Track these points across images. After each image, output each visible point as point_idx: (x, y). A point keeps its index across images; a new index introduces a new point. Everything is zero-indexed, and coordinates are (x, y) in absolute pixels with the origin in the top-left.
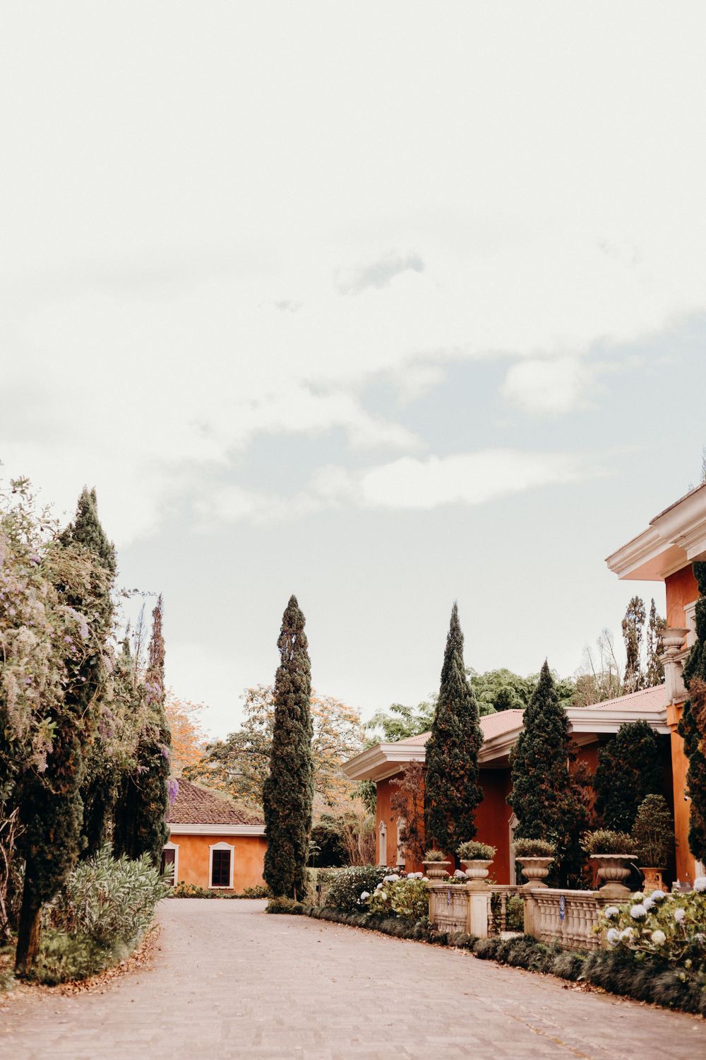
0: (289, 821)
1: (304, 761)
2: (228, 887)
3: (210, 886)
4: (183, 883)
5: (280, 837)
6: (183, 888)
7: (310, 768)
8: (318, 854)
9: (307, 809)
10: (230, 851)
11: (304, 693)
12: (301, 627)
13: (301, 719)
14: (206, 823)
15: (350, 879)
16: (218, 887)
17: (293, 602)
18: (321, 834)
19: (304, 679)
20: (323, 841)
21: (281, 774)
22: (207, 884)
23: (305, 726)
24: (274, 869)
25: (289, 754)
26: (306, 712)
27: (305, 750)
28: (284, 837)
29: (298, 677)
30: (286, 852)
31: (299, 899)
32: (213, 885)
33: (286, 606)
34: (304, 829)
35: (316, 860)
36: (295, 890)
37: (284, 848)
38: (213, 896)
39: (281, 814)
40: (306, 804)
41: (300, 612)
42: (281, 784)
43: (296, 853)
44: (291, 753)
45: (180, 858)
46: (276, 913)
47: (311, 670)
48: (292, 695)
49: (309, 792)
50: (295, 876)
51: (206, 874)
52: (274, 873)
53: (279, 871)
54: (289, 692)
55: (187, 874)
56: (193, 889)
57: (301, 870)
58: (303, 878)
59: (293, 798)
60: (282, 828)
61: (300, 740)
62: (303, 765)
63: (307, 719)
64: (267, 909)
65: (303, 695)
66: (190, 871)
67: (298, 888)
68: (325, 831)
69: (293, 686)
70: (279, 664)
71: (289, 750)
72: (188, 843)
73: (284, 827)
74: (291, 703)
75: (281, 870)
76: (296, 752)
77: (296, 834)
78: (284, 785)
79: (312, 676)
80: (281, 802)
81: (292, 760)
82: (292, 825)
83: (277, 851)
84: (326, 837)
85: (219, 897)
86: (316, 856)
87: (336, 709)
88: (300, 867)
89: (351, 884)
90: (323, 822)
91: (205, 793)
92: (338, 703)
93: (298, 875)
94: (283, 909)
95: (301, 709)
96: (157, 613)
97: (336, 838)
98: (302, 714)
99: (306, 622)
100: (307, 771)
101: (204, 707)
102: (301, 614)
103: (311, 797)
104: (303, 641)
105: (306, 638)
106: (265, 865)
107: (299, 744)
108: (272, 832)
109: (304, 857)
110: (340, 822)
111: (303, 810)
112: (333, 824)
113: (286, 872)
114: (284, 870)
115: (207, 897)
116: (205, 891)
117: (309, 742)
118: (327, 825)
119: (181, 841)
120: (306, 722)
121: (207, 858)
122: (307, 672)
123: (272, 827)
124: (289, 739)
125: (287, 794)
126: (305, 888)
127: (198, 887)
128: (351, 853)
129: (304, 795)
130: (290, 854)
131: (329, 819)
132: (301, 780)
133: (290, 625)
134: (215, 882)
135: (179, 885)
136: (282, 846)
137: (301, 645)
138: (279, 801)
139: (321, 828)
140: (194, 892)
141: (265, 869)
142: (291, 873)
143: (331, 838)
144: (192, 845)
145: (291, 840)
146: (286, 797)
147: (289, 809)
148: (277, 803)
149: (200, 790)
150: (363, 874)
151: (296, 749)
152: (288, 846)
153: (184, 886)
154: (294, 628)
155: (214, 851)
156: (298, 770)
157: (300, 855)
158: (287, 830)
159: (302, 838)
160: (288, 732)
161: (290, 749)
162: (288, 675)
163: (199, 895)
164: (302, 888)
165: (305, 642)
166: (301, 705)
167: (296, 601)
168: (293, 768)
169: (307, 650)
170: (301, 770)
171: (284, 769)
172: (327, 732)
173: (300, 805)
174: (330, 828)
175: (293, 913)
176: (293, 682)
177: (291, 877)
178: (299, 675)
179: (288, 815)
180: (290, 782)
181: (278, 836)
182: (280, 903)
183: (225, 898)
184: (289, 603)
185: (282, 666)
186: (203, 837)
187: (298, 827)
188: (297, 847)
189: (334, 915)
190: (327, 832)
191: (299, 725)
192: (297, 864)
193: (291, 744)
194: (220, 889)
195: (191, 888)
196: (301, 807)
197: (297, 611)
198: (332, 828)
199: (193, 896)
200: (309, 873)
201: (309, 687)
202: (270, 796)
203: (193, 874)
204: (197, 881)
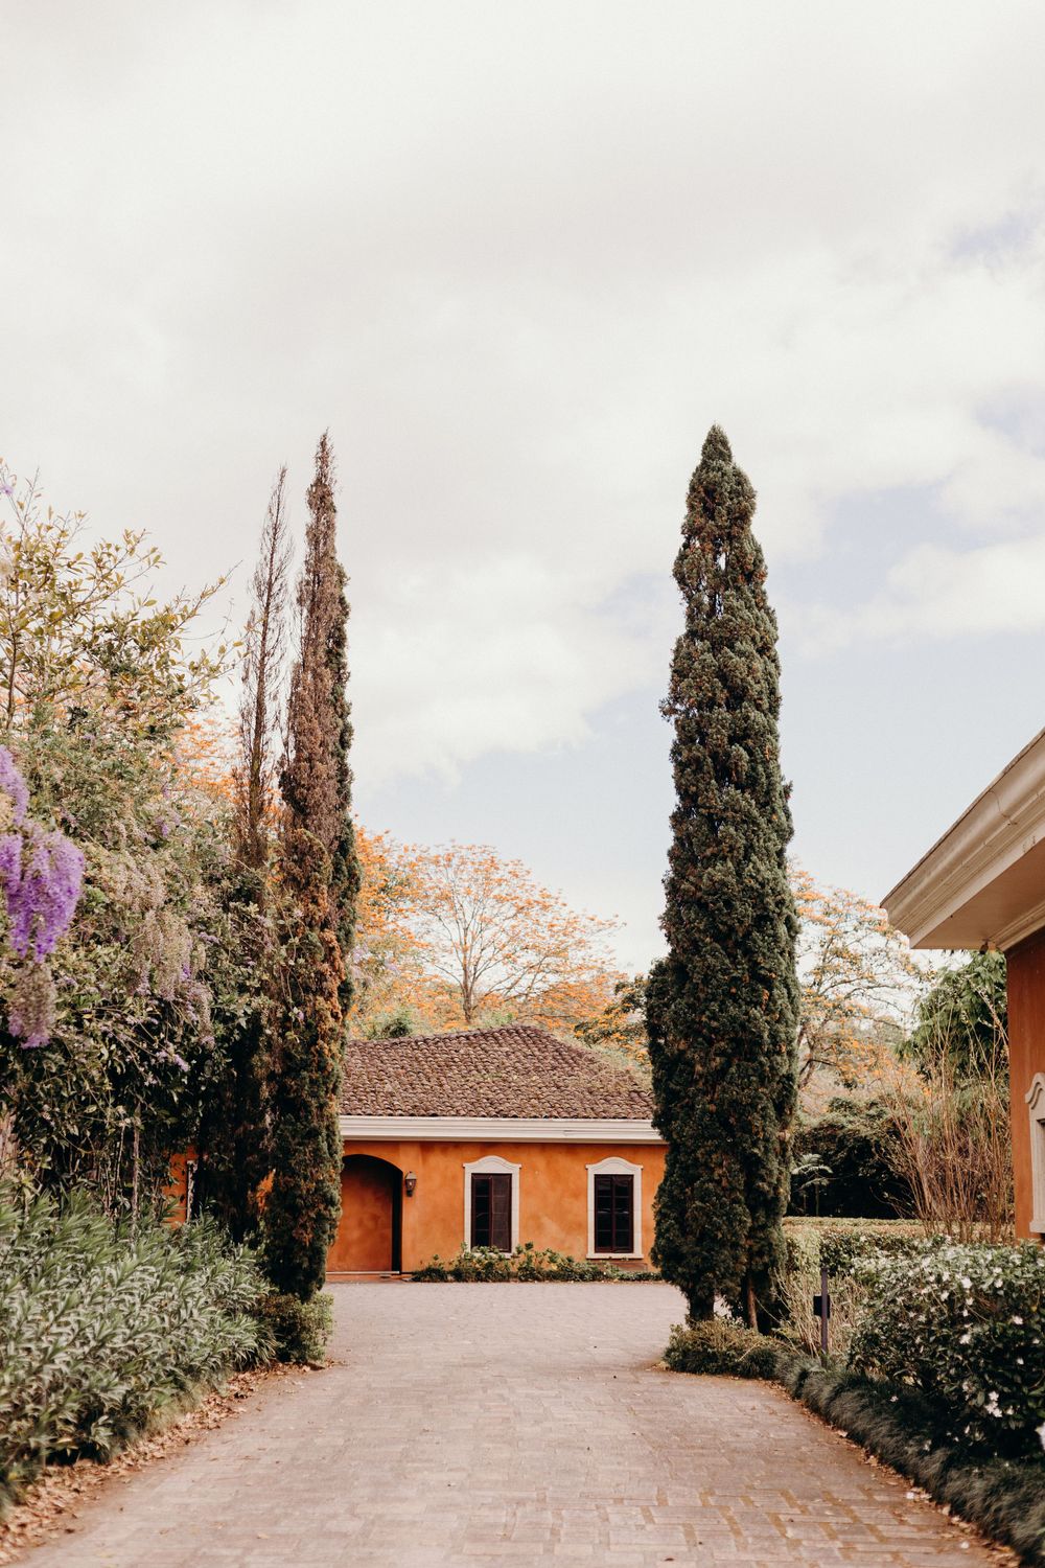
0: (724, 1091)
1: (766, 909)
2: (628, 1256)
3: (592, 1254)
4: (529, 1246)
5: (700, 1138)
6: (530, 1258)
7: (782, 929)
8: (825, 1182)
9: (779, 1053)
10: (632, 1176)
11: (758, 707)
12: (742, 517)
13: (749, 784)
14: (576, 1117)
15: (950, 1302)
16: (607, 1256)
17: (716, 447)
18: (832, 1138)
19: (758, 664)
20: (836, 1153)
21: (696, 946)
22: (584, 1249)
23: (766, 803)
24: (684, 1234)
25: (718, 888)
26: (765, 763)
27: (768, 875)
28: (713, 1137)
29: (736, 659)
30: (719, 1182)
31: (765, 1327)
32: (596, 1252)
33: (697, 460)
34: (772, 1112)
35: (821, 1195)
36: (752, 1298)
37: (712, 1170)
38: (597, 1276)
39: (699, 1068)
40: (774, 1036)
41: (738, 474)
42: (697, 979)
43: (750, 1188)
44: (724, 884)
45: (524, 1192)
46: (694, 1371)
47: (777, 647)
48: (722, 713)
49: (783, 1002)
50: (751, 1255)
51: (582, 1227)
52: (685, 1249)
53: (699, 1241)
54: (711, 703)
55: (540, 1227)
56: (552, 1260)
57: (766, 1238)
58: (774, 1263)
59: (734, 1019)
60: (704, 1111)
61: (750, 848)
62: (763, 920)
63: (771, 785)
64: (669, 1352)
65: (754, 714)
66: (545, 1220)
67: (762, 1292)
68: (840, 1133)
69: (725, 686)
70: (681, 629)
71: (718, 876)
72: (539, 1160)
73: (712, 1108)
74: (719, 736)
75: (703, 1237)
76: (740, 882)
77: (747, 1128)
78: (706, 981)
79: (782, 662)
80: (699, 1033)
81: (728, 904)
82: (734, 1103)
83: (690, 1181)
84: (841, 1144)
85: (608, 1278)
86: (821, 1186)
87: (855, 913)
88: (763, 1227)
89: (956, 1321)
90: (835, 1114)
91: (580, 1055)
92: (857, 899)
93: (760, 1254)
94: (713, 1357)
95: (751, 754)
96: (321, 499)
97: (864, 1147)
98: (754, 769)
99: (758, 501)
100: (776, 938)
101: (619, 924)
102: (740, 478)
103: (790, 1016)
104: (750, 559)
105: (758, 550)
106: (658, 1223)
107: (747, 857)
108: (675, 1125)
109: (776, 1198)
110: (873, 1112)
111: (768, 1054)
112: (856, 1119)
113: (722, 1244)
114: (714, 1239)
115: (582, 1277)
116: (580, 1264)
117: (780, 853)
118: (843, 1121)
119: (524, 1155)
120: (767, 793)
121: (580, 1194)
122: (765, 649)
123: (676, 1108)
124: (719, 843)
125: (715, 1006)
126: (780, 1292)
127: (562, 1255)
128: (920, 1184)
129: (768, 1011)
130: (733, 1189)
131: (847, 1106)
132: (757, 964)
133: (710, 513)
134: (601, 1245)
135: (519, 1252)
136: (706, 1165)
137: (747, 572)
138: (691, 1031)
139: (831, 1126)
140: (554, 1267)
141: (660, 1235)
142: (735, 1246)
143: (853, 1148)
144: (548, 1163)
145: (733, 1149)
146: (714, 1017)
147: (722, 1053)
148: (686, 1037)
149: (569, 1049)
150: (1009, 1285)
151: (739, 874)
152: (725, 1169)
153: (530, 1253)
154: (723, 521)
155: (597, 1177)
156: (747, 935)
157: (763, 1193)
158: (721, 1118)
159: (767, 1140)
160: (712, 821)
161: (719, 872)
162: (708, 657)
163: (565, 1274)
164: (773, 1291)
165: (758, 562)
166: (750, 742)
167: (724, 443)
168: (732, 929)
169: (764, 587)
170: (755, 934)
171: (704, 931)
172: (838, 954)
173: (757, 1041)
174: (850, 1126)
175: (746, 1374)
176: (723, 675)
177: (736, 1259)
178: (741, 654)
179: (722, 1073)
180: (725, 972)
181: (691, 1137)
182: (705, 1341)
183: (622, 1279)
184: (705, 448)
185: (692, 634)
186: (572, 1148)
187: (754, 1106)
188: (753, 1167)
189: (882, 1431)
190: (844, 1136)
191: (746, 802)
192: (754, 1219)
193: (724, 859)
194: (610, 1259)
195: (547, 1259)
196: (760, 1045)
197: (728, 468)
198: (859, 1126)
199: (552, 1277)
200: (792, 1245)
201: (773, 691)
202: (667, 1016)
203: (552, 1227)
204: (563, 1242)
